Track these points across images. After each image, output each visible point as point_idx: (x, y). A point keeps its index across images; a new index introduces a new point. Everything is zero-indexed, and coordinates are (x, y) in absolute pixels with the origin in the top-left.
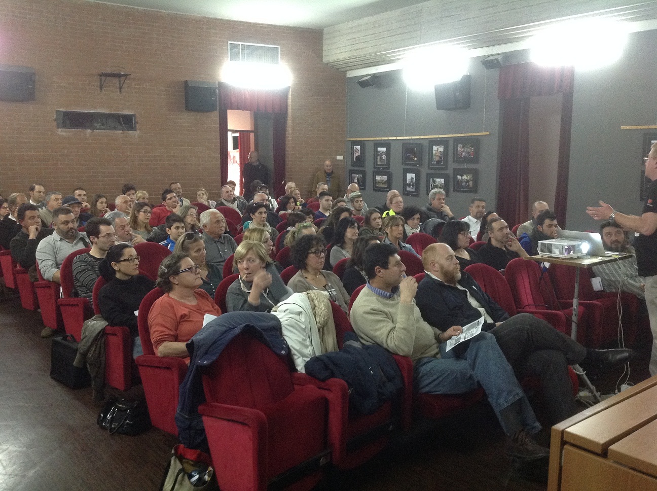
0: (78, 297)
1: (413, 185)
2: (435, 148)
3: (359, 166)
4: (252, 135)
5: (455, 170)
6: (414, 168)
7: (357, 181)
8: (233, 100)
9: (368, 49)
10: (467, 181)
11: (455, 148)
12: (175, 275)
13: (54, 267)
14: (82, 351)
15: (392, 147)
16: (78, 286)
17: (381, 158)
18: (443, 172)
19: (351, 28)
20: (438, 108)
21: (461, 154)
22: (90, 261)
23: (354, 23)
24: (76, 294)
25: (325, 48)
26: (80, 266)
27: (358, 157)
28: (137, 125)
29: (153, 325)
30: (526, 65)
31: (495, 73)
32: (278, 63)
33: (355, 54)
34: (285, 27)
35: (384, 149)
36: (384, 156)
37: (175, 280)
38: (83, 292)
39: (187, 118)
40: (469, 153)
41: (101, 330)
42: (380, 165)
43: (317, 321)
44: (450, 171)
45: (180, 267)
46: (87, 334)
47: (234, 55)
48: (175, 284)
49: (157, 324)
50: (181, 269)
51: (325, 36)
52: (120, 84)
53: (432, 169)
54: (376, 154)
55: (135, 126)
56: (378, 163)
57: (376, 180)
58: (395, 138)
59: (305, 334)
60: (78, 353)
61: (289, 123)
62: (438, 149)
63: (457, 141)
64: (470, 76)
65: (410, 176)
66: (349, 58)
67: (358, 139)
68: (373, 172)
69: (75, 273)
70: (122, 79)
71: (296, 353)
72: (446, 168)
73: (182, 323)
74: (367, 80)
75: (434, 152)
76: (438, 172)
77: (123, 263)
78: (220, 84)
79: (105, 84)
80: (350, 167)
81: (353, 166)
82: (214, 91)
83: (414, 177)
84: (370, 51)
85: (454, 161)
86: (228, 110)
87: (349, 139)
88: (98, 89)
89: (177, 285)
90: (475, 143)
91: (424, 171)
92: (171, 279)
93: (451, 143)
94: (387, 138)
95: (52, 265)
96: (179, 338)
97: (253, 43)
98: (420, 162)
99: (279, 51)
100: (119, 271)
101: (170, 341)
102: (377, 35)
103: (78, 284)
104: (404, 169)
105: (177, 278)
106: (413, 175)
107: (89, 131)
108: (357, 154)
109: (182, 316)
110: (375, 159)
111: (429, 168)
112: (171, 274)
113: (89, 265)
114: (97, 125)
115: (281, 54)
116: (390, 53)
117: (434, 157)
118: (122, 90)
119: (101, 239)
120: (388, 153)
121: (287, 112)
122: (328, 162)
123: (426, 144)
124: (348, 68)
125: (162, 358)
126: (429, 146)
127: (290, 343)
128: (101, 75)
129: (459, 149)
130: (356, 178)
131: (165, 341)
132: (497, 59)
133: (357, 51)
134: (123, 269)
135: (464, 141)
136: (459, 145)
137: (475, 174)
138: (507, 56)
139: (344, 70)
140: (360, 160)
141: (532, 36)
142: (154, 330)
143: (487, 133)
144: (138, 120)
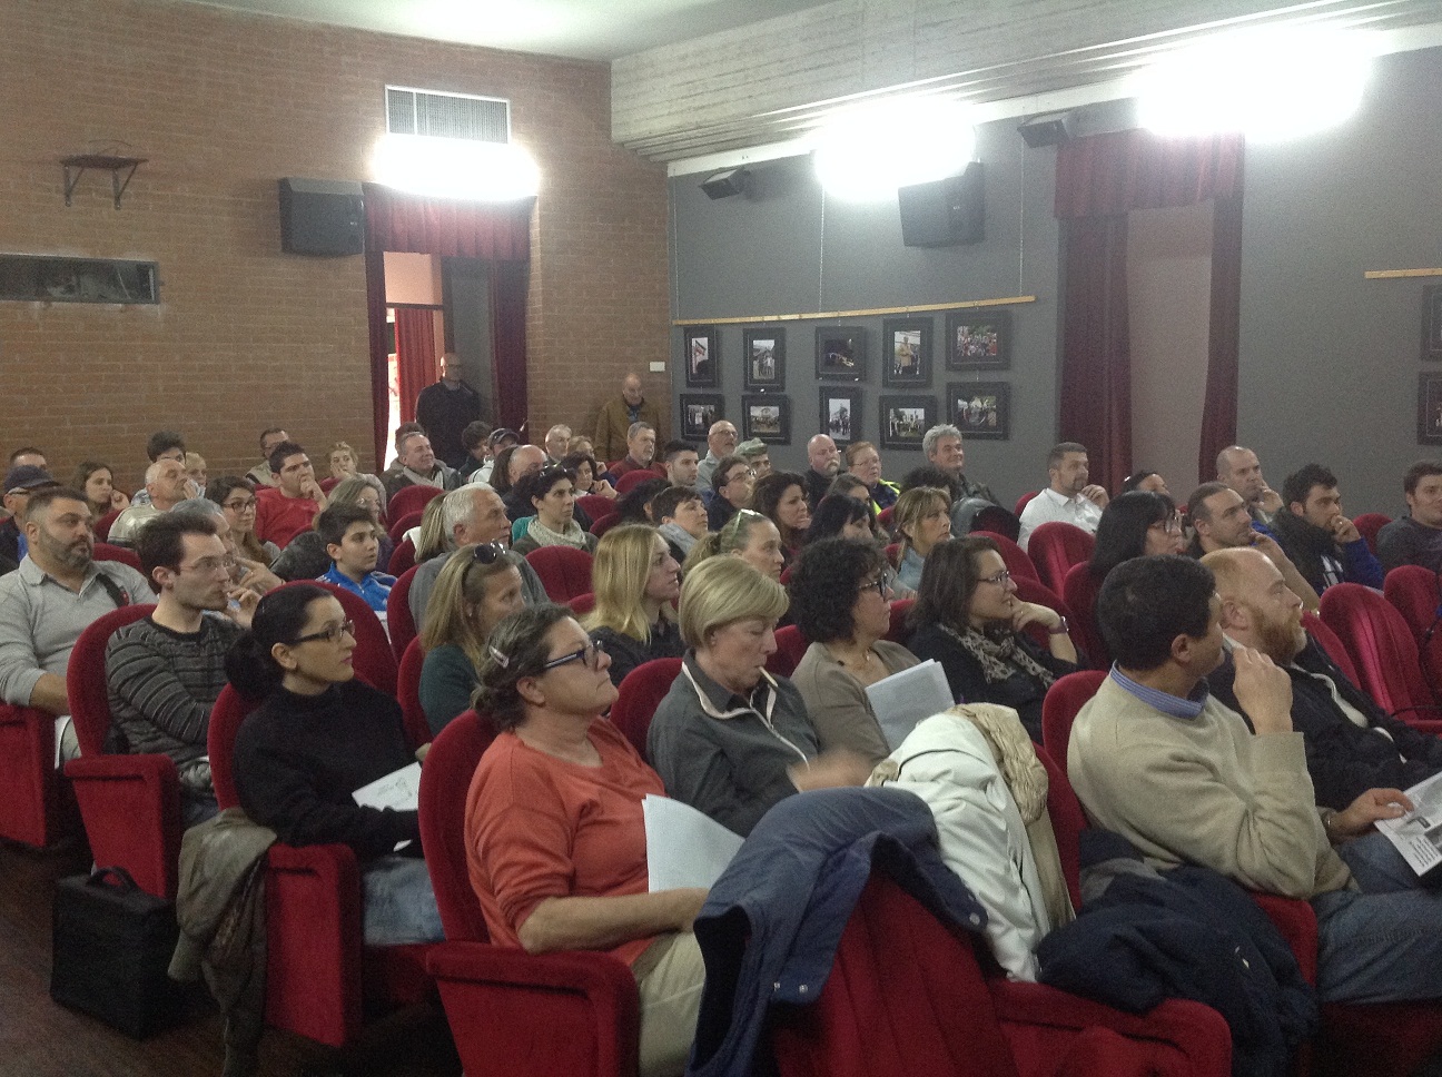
0: (127, 753)
1: (845, 427)
2: (899, 337)
3: (704, 386)
4: (438, 318)
5: (950, 386)
6: (847, 385)
7: (701, 420)
8: (399, 227)
9: (728, 108)
10: (983, 413)
11: (951, 335)
12: (534, 675)
13: (29, 664)
14: (196, 931)
15: (789, 339)
16: (126, 720)
17: (761, 367)
18: (921, 393)
19: (684, 58)
20: (909, 242)
21: (967, 349)
22: (160, 644)
23: (690, 47)
24: (123, 745)
25: (615, 106)
26: (134, 660)
27: (702, 365)
28: (161, 288)
29: (496, 845)
30: (1125, 137)
31: (1048, 157)
32: (505, 141)
33: (697, 119)
34: (521, 54)
35: (769, 344)
36: (769, 360)
37: (531, 691)
38: (142, 738)
39: (286, 272)
40: (987, 345)
41: (257, 859)
42: (759, 381)
43: (1020, 800)
44: (938, 390)
45: (547, 650)
46: (208, 872)
47: (400, 121)
48: (532, 703)
49: (511, 842)
50: (554, 655)
51: (614, 80)
52: (116, 188)
53: (894, 385)
54: (749, 354)
55: (157, 295)
56: (756, 375)
57: (750, 417)
58: (796, 317)
59: (1005, 849)
60: (182, 936)
61: (536, 285)
62: (905, 340)
63: (955, 318)
64: (981, 165)
65: (837, 406)
66: (681, 129)
67: (702, 322)
68: (744, 398)
69: (115, 682)
70: (123, 175)
71: (998, 916)
72: (928, 384)
73: (585, 830)
74: (726, 180)
75: (897, 346)
76: (906, 393)
77: (308, 646)
78: (368, 188)
79: (77, 186)
80: (683, 389)
81: (689, 385)
82: (356, 204)
83: (848, 408)
84: (734, 111)
85: (950, 367)
86: (385, 253)
87: (680, 322)
88: (61, 197)
89: (541, 705)
90: (1001, 321)
91: (874, 391)
92: (522, 688)
93: (939, 326)
94: (775, 318)
95: (26, 659)
96: (581, 881)
97: (443, 90)
98: (863, 372)
99: (508, 110)
100: (297, 671)
101: (560, 896)
102: (750, 72)
103: (125, 713)
104: (822, 389)
105: (539, 684)
106: (846, 403)
107: (37, 304)
108: (699, 358)
109: (584, 807)
110: (748, 370)
111: (886, 385)
112: (520, 676)
113: (158, 655)
114: (56, 292)
115: (513, 119)
116: (785, 115)
117: (897, 358)
118: (122, 201)
119: (188, 574)
120: (779, 353)
121: (527, 259)
122: (632, 380)
123: (879, 328)
124: (675, 154)
125: (537, 955)
126: (885, 335)
127: (976, 884)
128: (68, 162)
129: (960, 337)
130: (700, 414)
131: (545, 896)
132: (1058, 123)
133: (700, 112)
134: (308, 666)
135: (973, 318)
136: (960, 329)
137: (1003, 395)
138: (1079, 115)
139: (660, 158)
140: (709, 371)
141: (1140, 66)
142: (502, 861)
143: (1031, 298)
144: (163, 277)
